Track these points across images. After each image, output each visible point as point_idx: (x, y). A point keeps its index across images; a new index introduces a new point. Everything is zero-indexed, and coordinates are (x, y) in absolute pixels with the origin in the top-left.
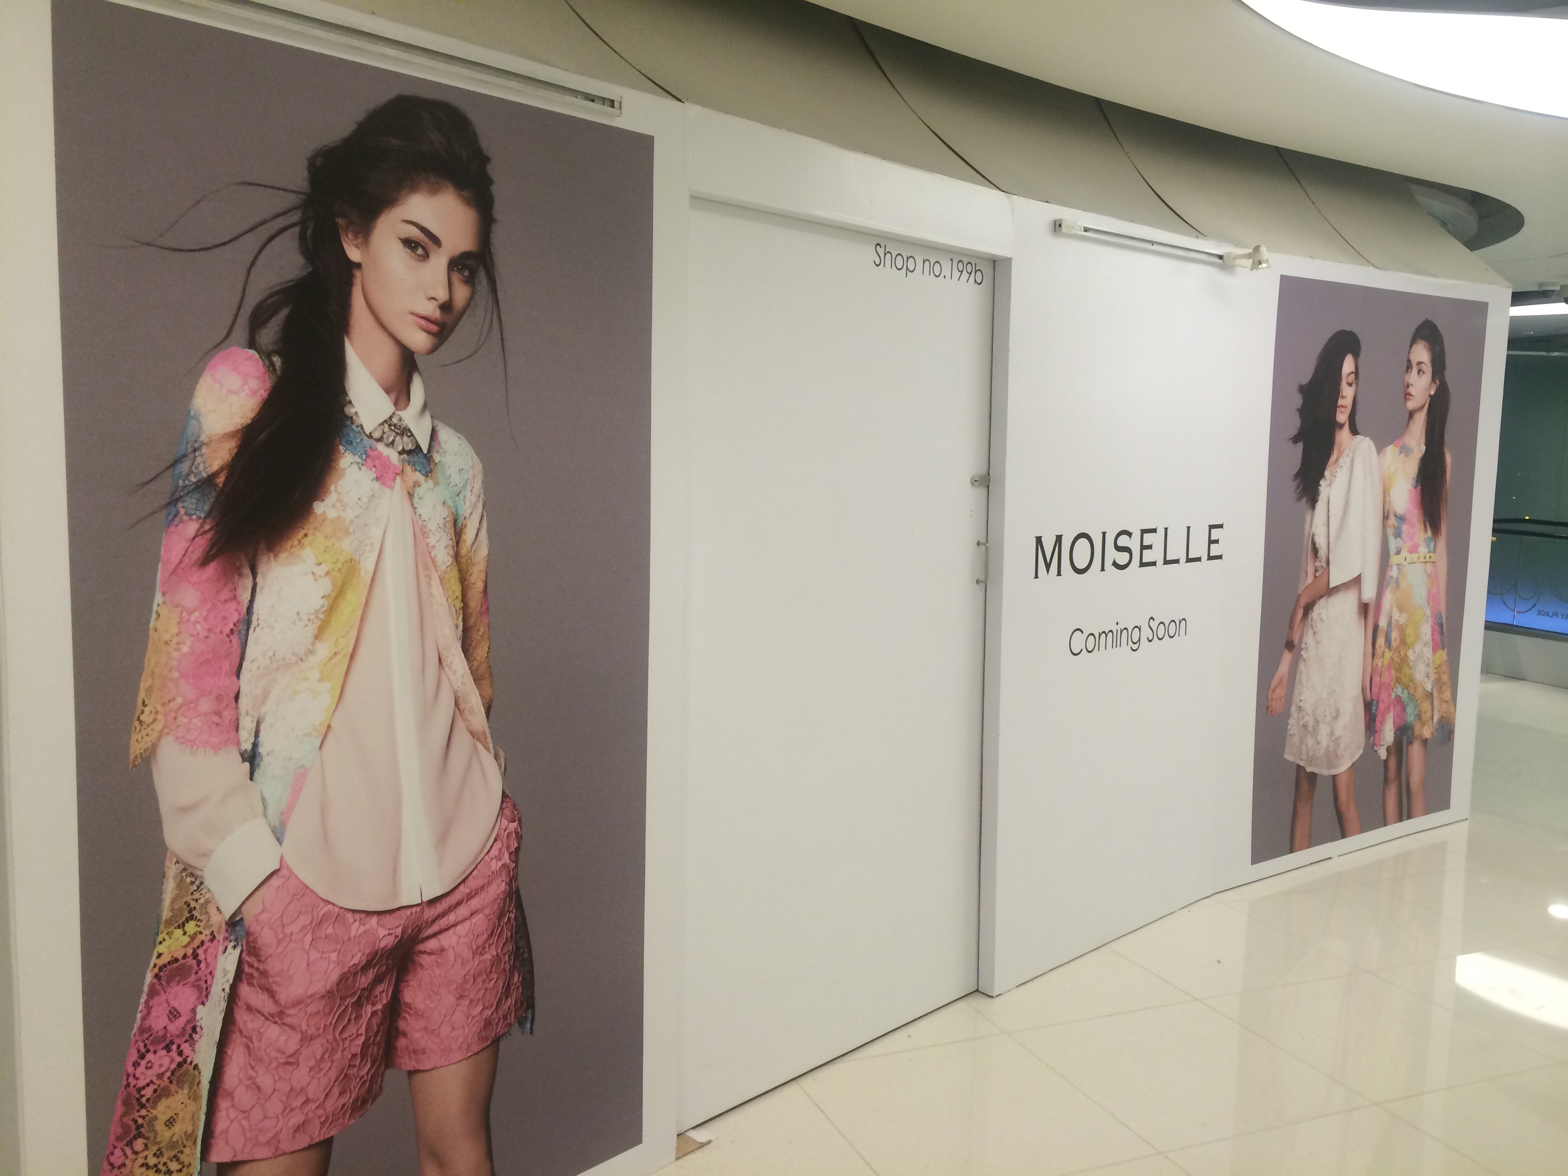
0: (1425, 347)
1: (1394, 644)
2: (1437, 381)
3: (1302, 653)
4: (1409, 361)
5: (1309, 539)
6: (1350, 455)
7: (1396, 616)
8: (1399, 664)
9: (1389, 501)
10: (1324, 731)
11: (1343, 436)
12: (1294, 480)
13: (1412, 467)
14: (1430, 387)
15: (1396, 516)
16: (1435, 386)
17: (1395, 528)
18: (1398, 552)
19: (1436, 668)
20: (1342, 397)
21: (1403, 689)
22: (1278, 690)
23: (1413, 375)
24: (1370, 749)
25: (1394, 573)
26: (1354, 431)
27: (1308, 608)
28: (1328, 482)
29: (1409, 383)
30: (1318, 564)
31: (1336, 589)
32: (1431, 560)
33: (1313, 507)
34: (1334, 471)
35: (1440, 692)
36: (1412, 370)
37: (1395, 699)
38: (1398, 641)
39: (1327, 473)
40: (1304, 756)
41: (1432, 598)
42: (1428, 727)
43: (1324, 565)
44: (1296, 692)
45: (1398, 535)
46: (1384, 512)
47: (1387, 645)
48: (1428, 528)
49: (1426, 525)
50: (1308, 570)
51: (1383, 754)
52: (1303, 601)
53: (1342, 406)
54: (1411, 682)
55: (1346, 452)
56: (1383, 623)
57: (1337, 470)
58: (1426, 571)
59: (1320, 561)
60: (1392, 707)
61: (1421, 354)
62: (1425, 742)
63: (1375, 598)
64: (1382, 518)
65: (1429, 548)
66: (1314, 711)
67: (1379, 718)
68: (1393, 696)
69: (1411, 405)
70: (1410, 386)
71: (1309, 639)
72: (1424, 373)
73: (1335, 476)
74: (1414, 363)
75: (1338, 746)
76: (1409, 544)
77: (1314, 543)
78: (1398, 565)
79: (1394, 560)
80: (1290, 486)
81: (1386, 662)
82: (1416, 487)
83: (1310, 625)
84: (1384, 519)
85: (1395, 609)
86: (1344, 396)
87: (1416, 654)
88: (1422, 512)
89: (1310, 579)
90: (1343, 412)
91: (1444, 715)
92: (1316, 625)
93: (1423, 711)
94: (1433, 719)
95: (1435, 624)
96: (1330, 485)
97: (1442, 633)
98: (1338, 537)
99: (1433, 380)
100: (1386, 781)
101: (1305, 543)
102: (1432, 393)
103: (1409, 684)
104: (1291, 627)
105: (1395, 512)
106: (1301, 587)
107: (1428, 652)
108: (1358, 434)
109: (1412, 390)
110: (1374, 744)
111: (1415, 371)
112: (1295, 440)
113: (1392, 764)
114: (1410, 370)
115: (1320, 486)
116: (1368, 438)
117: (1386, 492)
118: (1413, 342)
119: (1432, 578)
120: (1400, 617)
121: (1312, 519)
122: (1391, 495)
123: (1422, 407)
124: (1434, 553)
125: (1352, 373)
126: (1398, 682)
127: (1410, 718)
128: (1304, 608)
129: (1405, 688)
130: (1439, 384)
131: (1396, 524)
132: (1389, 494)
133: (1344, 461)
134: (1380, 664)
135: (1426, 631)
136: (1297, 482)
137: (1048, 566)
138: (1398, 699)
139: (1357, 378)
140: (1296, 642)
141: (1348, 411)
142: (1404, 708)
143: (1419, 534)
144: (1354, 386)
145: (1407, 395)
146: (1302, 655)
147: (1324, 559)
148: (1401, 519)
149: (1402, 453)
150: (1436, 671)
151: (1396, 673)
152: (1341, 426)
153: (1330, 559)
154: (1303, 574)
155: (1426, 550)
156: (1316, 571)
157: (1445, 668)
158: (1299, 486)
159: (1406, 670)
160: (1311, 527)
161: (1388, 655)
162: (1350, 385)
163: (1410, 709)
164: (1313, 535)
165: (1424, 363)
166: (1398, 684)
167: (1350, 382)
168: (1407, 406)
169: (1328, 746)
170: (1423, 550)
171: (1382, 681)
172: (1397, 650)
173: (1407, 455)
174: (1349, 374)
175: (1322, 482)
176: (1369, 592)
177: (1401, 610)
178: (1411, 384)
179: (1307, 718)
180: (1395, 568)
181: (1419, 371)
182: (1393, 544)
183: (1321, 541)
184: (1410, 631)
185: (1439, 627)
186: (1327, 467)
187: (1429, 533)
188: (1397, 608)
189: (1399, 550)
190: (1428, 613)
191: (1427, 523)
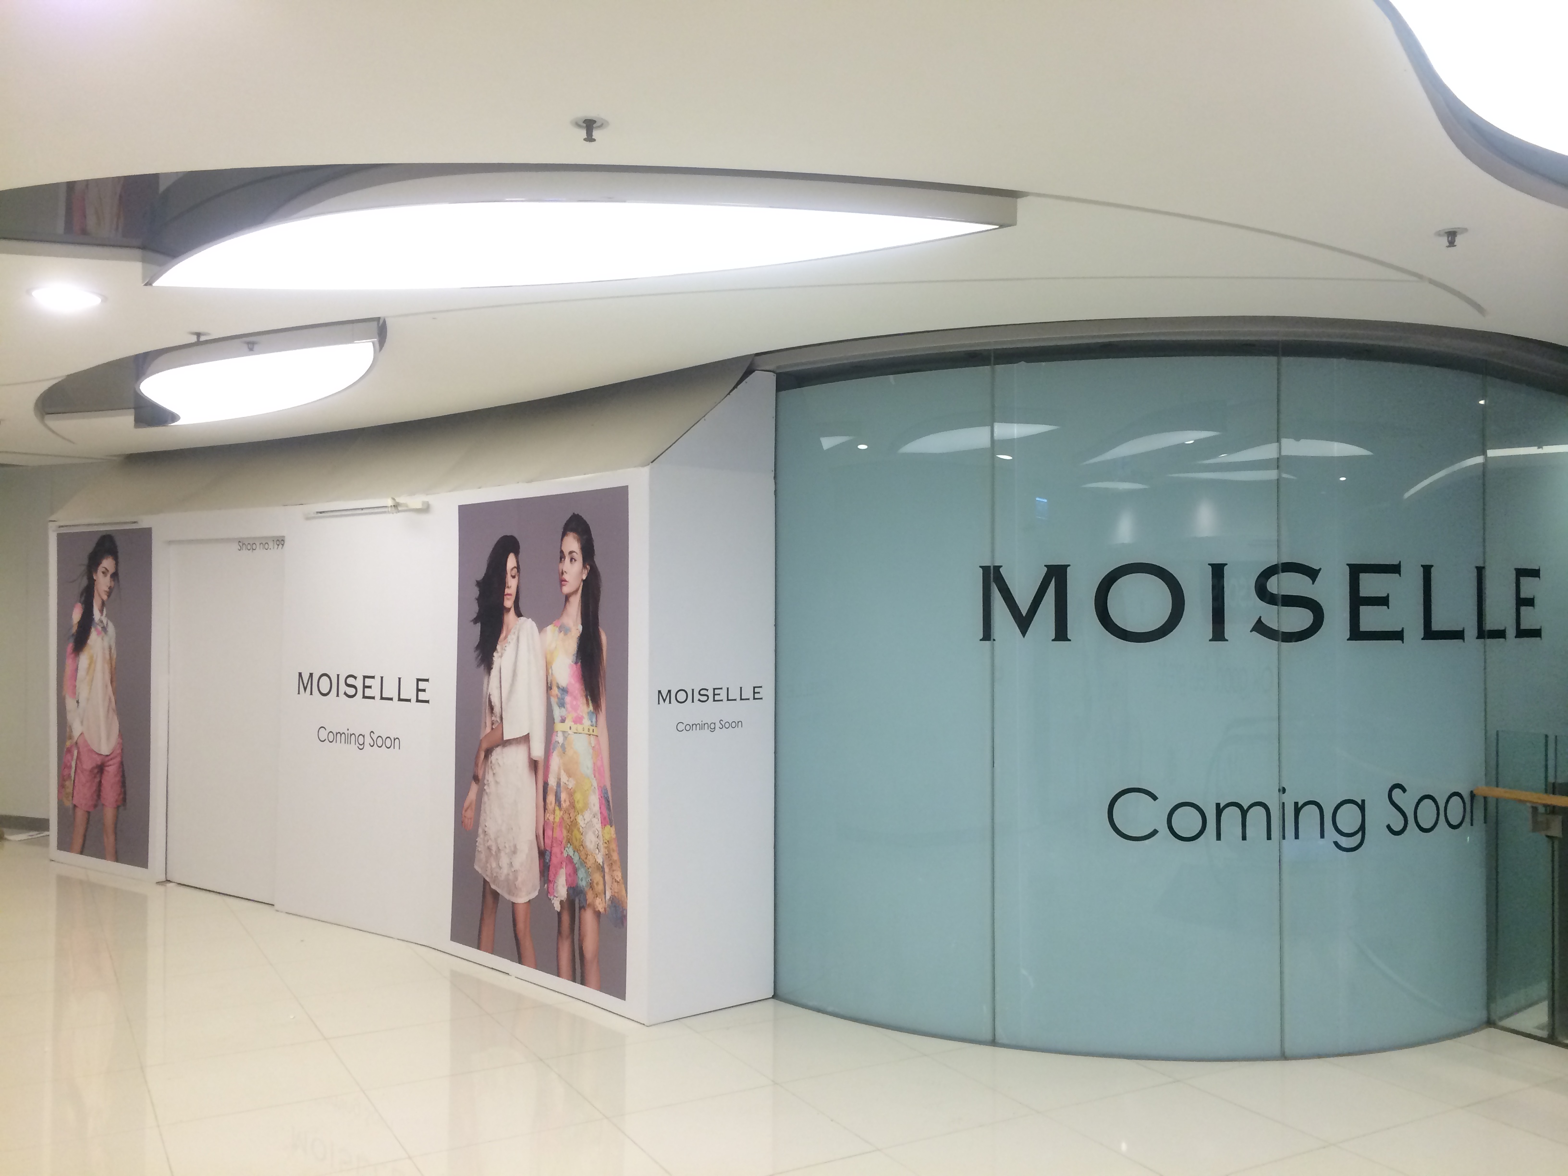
0: (574, 538)
1: (565, 805)
2: (588, 566)
3: (485, 788)
4: (562, 552)
5: (487, 697)
6: (516, 633)
7: (564, 779)
8: (569, 826)
9: (552, 674)
10: (504, 860)
11: (510, 618)
12: (475, 651)
13: (572, 645)
14: (582, 573)
15: (558, 687)
16: (586, 571)
17: (558, 698)
18: (563, 721)
19: (606, 843)
20: (508, 587)
21: (574, 852)
22: (469, 811)
23: (567, 565)
24: (545, 893)
25: (560, 738)
26: (519, 614)
27: (488, 752)
28: (500, 654)
29: (563, 570)
30: (493, 718)
31: (509, 742)
32: (594, 733)
33: (489, 673)
34: (504, 646)
35: (612, 870)
36: (564, 560)
37: (567, 857)
38: (568, 803)
39: (498, 647)
40: (489, 873)
41: (597, 771)
42: (600, 900)
43: (499, 720)
44: (482, 818)
45: (562, 705)
46: (547, 683)
47: (557, 804)
48: (590, 702)
49: (588, 699)
50: (487, 722)
51: (557, 907)
52: (485, 746)
53: (508, 594)
54: (581, 847)
55: (513, 631)
56: (552, 782)
57: (506, 645)
58: (590, 743)
59: (495, 717)
60: (564, 864)
61: (572, 544)
62: (598, 914)
63: (543, 758)
64: (546, 689)
65: (592, 722)
66: (496, 840)
67: (552, 869)
68: (565, 855)
69: (566, 589)
70: (564, 573)
71: (489, 777)
72: (575, 560)
73: (505, 650)
74: (566, 552)
75: (516, 879)
76: (573, 715)
77: (490, 702)
78: (564, 732)
79: (559, 727)
80: (473, 656)
81: (557, 820)
82: (576, 663)
83: (490, 767)
84: (547, 690)
85: (562, 772)
86: (509, 586)
87: (586, 822)
88: (583, 687)
89: (488, 730)
90: (508, 599)
91: (616, 895)
92: (495, 768)
93: (595, 882)
94: (605, 894)
95: (601, 797)
96: (501, 657)
97: (609, 809)
98: (509, 699)
99: (584, 566)
100: (560, 932)
101: (484, 700)
102: (584, 578)
103: (580, 848)
104: (476, 765)
105: (557, 684)
106: (482, 736)
107: (597, 823)
108: (522, 616)
109: (566, 577)
110: (548, 892)
111: (567, 560)
112: (475, 621)
113: (566, 918)
114: (563, 559)
115: (494, 656)
116: (530, 619)
117: (548, 666)
118: (564, 534)
119: (596, 750)
120: (568, 781)
121: (488, 681)
122: (553, 668)
123: (576, 591)
124: (596, 727)
125: (515, 567)
126: (569, 842)
127: (583, 884)
128: (485, 752)
129: (576, 850)
130: (589, 569)
131: (559, 695)
132: (551, 667)
133: (512, 638)
134: (551, 818)
135: (594, 800)
136: (477, 652)
137: (305, 689)
138: (570, 859)
139: (518, 571)
140: (480, 777)
141: (513, 598)
142: (575, 871)
143: (584, 708)
144: (517, 578)
145: (562, 581)
146: (485, 790)
147: (498, 715)
148: (564, 691)
149: (561, 632)
150: (606, 845)
151: (567, 833)
152: (509, 610)
153: (503, 716)
154: (483, 724)
155: (589, 723)
156: (493, 724)
157: (614, 846)
158: (478, 656)
159: (576, 832)
160: (488, 689)
161: (558, 813)
162: (514, 577)
163: (581, 874)
164: (490, 695)
165: (574, 552)
166: (569, 844)
167: (513, 575)
168: (563, 591)
169: (508, 874)
170: (587, 722)
171: (554, 836)
172: (566, 811)
173: (566, 634)
174: (512, 569)
175: (495, 654)
176: (538, 751)
177: (569, 775)
178: (565, 572)
179: (490, 843)
180: (560, 734)
181: (572, 559)
182: (557, 712)
183: (495, 700)
184: (578, 796)
185: (605, 800)
186: (499, 643)
187: (591, 708)
188: (564, 771)
189: (563, 718)
190: (595, 784)
191: (589, 697)
